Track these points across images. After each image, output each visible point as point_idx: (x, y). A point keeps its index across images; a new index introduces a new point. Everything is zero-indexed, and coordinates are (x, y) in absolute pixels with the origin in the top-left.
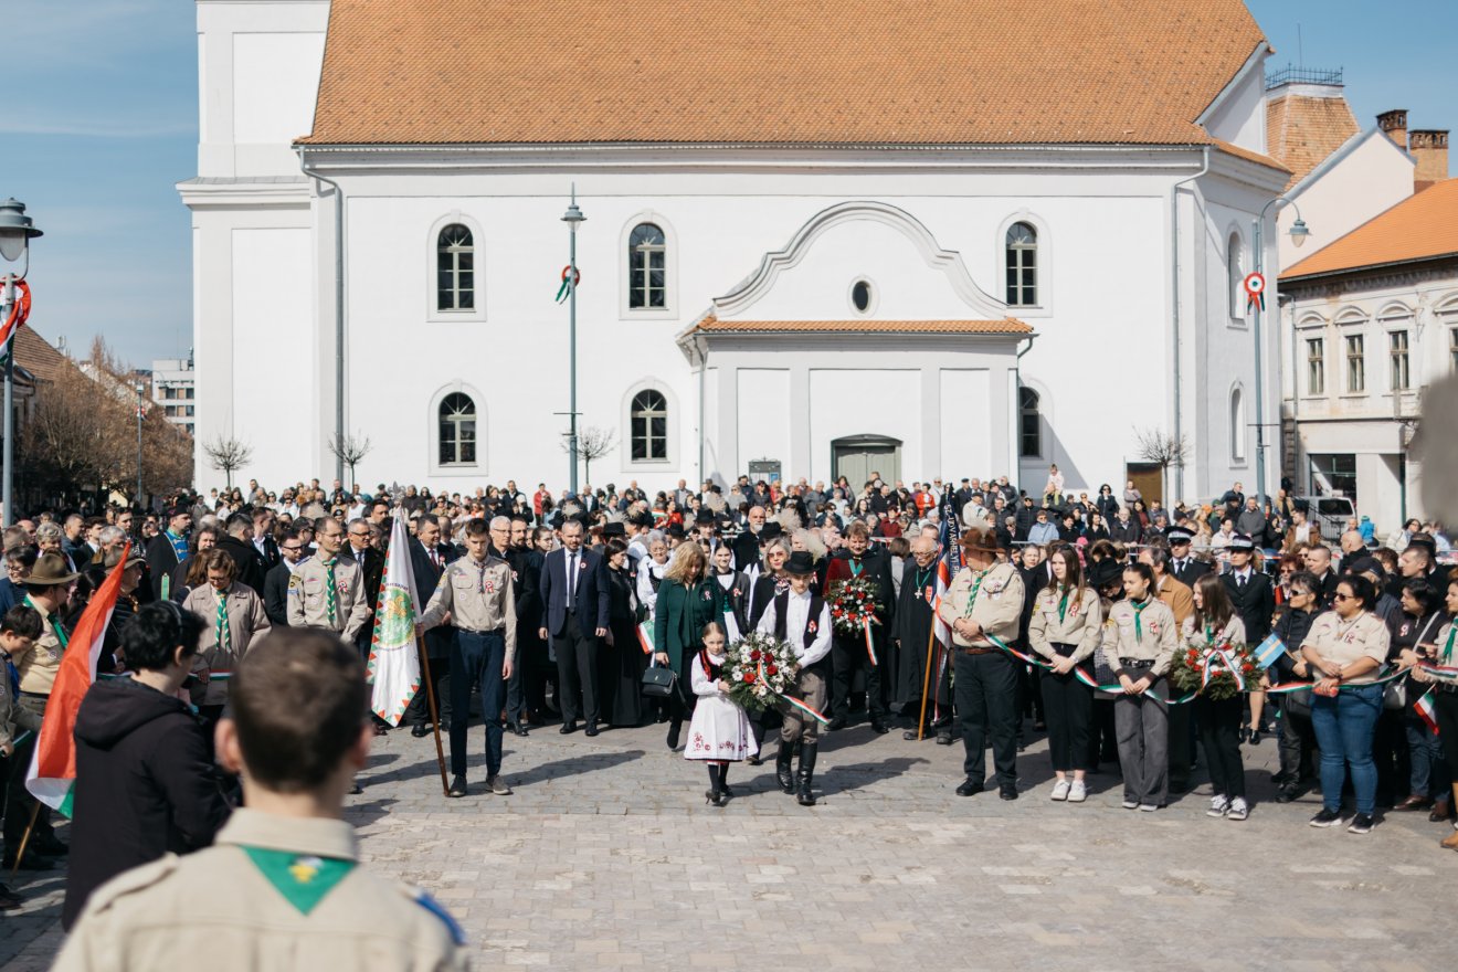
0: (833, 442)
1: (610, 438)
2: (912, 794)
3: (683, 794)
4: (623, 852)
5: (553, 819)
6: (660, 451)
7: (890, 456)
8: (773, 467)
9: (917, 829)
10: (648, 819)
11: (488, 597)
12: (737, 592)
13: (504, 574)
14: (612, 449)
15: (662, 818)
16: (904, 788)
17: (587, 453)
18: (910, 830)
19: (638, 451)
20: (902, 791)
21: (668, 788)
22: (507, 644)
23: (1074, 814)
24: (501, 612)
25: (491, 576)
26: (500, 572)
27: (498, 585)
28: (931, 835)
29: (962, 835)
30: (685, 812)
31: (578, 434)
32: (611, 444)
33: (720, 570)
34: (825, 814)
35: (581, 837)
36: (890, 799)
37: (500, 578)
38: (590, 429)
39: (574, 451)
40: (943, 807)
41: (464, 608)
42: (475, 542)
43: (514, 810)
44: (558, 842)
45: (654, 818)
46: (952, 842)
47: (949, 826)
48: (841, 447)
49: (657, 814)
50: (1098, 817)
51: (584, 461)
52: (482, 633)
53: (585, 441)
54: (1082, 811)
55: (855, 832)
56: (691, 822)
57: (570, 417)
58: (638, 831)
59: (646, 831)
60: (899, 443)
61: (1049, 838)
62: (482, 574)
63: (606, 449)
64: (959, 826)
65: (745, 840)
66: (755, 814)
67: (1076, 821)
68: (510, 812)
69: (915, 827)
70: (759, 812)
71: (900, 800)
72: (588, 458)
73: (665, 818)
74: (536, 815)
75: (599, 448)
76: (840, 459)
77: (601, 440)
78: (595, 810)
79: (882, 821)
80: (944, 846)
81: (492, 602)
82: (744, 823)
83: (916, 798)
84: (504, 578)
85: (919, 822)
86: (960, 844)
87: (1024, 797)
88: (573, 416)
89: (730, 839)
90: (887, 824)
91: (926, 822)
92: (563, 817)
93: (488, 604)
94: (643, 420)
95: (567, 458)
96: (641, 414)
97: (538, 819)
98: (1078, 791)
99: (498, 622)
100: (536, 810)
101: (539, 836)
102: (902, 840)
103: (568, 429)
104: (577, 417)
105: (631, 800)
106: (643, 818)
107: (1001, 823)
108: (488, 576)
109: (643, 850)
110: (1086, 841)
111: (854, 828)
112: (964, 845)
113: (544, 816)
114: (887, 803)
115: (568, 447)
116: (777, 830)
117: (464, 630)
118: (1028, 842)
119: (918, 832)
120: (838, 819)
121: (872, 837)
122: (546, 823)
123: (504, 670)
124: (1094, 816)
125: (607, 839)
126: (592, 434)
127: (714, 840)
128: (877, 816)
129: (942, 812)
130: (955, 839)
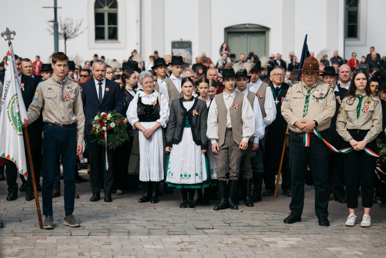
0: (226, 29)
1: (80, 25)
2: (266, 223)
3: (124, 225)
4: (86, 254)
5: (43, 239)
6: (113, 35)
7: (262, 38)
8: (187, 45)
9: (268, 240)
10: (104, 238)
11: (67, 103)
12: (195, 112)
13: (76, 89)
14: (82, 32)
15: (111, 237)
16: (261, 220)
17: (65, 35)
18: (263, 241)
19: (99, 35)
20: (261, 222)
21: (116, 222)
22: (79, 133)
23: (364, 233)
24: (74, 112)
25: (69, 90)
26: (74, 88)
27: (73, 96)
28: (277, 243)
29: (295, 243)
30: (127, 233)
31: (59, 20)
32: (81, 29)
33: (186, 98)
34: (213, 234)
35: (60, 247)
36: (253, 226)
37: (74, 91)
38: (66, 19)
39: (56, 34)
40: (285, 229)
41: (52, 110)
42: (60, 65)
43: (17, 235)
44: (46, 250)
45: (107, 237)
46: (289, 246)
47: (287, 239)
48: (230, 32)
49: (108, 235)
50: (379, 234)
51: (63, 41)
52: (64, 126)
53: (63, 27)
54: (370, 231)
55: (230, 242)
56: (129, 238)
57: (53, 10)
58: (96, 243)
59: (101, 243)
60: (268, 29)
61: (346, 244)
62: (63, 89)
63: (78, 33)
64: (294, 239)
65: (163, 247)
66: (170, 234)
67: (365, 236)
68: (14, 236)
69: (266, 239)
70: (171, 233)
71: (259, 226)
72: (66, 38)
73: (113, 237)
74: (31, 237)
75: (73, 31)
76: (230, 40)
77: (74, 27)
78: (69, 234)
79: (247, 237)
80: (283, 248)
81: (69, 106)
82: (162, 239)
83: (269, 225)
84: (76, 92)
85: (269, 237)
86: (293, 247)
87: (334, 225)
88: (56, 9)
89: (154, 247)
90: (250, 238)
91: (274, 237)
92: (48, 238)
93: (67, 108)
94: (102, 15)
95: (52, 37)
96: (100, 11)
97: (33, 239)
98: (366, 221)
99: (74, 118)
100: (32, 234)
101: (33, 247)
102: (259, 245)
103: (53, 18)
104: (58, 10)
105: (92, 228)
106: (99, 237)
107: (319, 237)
108: (66, 90)
109: (100, 253)
110: (371, 246)
111: (230, 240)
112: (296, 248)
113: (37, 237)
114: (250, 228)
115: (53, 31)
116: (183, 242)
117: (52, 124)
118: (335, 246)
119: (269, 242)
120: (221, 236)
121: (240, 245)
122: (38, 241)
123: (78, 149)
124: (377, 233)
125: (77, 248)
126: (68, 22)
127: (144, 248)
128: (245, 234)
129: (284, 232)
130: (290, 245)
